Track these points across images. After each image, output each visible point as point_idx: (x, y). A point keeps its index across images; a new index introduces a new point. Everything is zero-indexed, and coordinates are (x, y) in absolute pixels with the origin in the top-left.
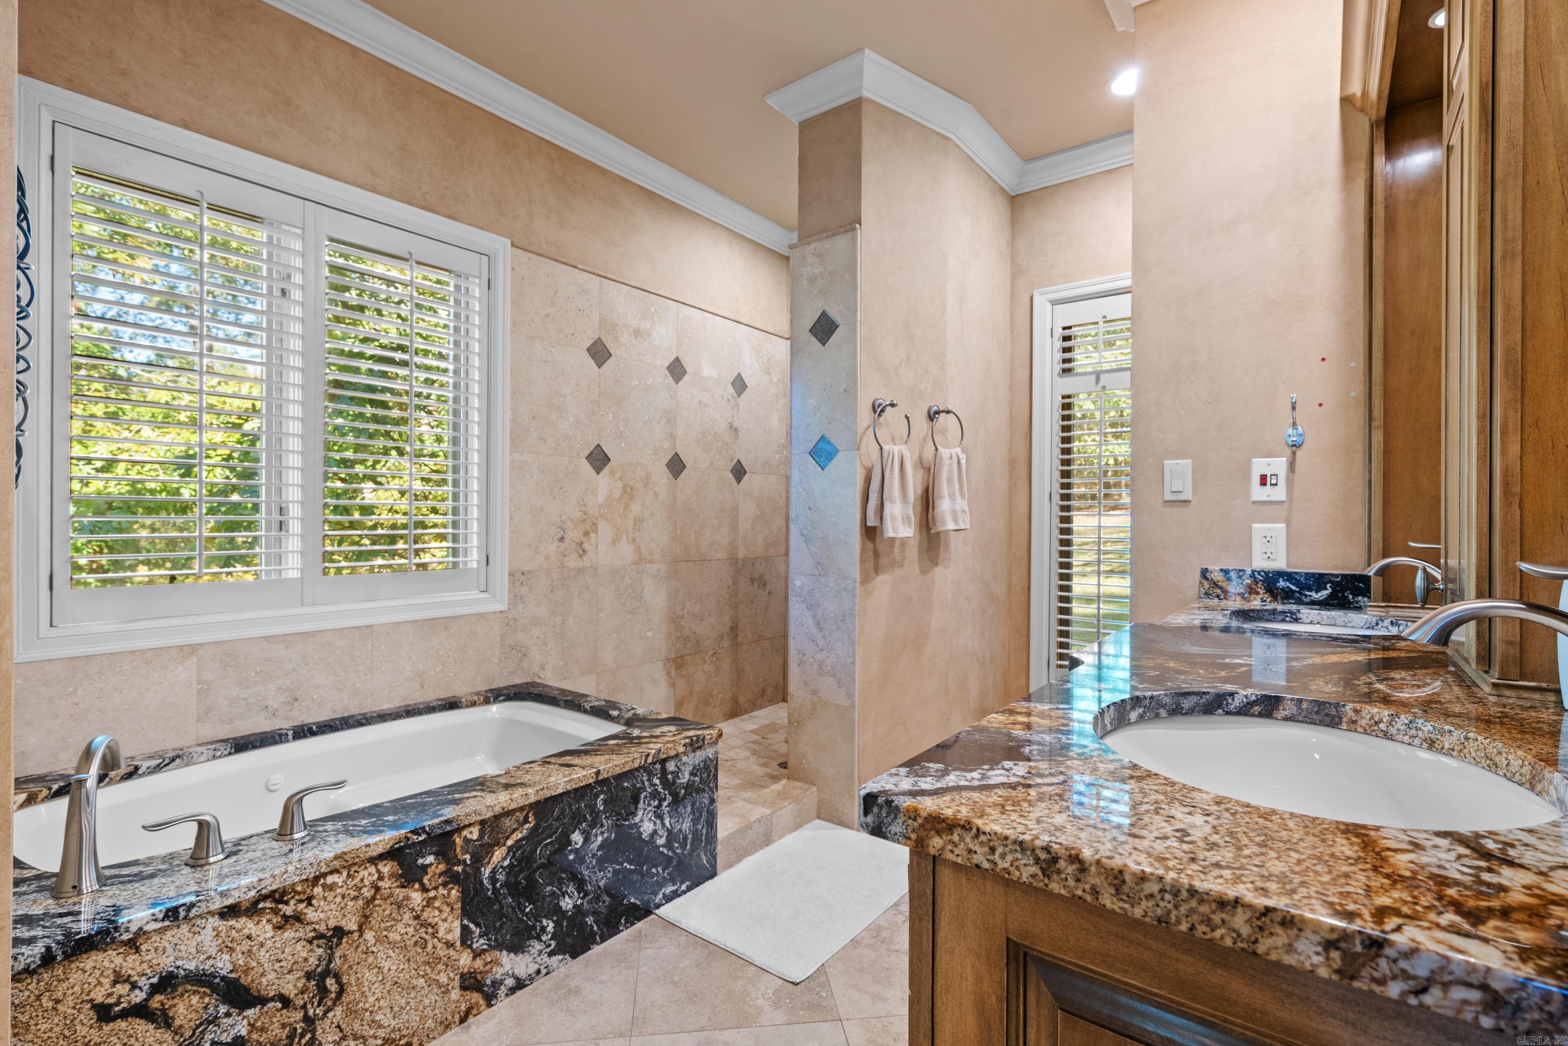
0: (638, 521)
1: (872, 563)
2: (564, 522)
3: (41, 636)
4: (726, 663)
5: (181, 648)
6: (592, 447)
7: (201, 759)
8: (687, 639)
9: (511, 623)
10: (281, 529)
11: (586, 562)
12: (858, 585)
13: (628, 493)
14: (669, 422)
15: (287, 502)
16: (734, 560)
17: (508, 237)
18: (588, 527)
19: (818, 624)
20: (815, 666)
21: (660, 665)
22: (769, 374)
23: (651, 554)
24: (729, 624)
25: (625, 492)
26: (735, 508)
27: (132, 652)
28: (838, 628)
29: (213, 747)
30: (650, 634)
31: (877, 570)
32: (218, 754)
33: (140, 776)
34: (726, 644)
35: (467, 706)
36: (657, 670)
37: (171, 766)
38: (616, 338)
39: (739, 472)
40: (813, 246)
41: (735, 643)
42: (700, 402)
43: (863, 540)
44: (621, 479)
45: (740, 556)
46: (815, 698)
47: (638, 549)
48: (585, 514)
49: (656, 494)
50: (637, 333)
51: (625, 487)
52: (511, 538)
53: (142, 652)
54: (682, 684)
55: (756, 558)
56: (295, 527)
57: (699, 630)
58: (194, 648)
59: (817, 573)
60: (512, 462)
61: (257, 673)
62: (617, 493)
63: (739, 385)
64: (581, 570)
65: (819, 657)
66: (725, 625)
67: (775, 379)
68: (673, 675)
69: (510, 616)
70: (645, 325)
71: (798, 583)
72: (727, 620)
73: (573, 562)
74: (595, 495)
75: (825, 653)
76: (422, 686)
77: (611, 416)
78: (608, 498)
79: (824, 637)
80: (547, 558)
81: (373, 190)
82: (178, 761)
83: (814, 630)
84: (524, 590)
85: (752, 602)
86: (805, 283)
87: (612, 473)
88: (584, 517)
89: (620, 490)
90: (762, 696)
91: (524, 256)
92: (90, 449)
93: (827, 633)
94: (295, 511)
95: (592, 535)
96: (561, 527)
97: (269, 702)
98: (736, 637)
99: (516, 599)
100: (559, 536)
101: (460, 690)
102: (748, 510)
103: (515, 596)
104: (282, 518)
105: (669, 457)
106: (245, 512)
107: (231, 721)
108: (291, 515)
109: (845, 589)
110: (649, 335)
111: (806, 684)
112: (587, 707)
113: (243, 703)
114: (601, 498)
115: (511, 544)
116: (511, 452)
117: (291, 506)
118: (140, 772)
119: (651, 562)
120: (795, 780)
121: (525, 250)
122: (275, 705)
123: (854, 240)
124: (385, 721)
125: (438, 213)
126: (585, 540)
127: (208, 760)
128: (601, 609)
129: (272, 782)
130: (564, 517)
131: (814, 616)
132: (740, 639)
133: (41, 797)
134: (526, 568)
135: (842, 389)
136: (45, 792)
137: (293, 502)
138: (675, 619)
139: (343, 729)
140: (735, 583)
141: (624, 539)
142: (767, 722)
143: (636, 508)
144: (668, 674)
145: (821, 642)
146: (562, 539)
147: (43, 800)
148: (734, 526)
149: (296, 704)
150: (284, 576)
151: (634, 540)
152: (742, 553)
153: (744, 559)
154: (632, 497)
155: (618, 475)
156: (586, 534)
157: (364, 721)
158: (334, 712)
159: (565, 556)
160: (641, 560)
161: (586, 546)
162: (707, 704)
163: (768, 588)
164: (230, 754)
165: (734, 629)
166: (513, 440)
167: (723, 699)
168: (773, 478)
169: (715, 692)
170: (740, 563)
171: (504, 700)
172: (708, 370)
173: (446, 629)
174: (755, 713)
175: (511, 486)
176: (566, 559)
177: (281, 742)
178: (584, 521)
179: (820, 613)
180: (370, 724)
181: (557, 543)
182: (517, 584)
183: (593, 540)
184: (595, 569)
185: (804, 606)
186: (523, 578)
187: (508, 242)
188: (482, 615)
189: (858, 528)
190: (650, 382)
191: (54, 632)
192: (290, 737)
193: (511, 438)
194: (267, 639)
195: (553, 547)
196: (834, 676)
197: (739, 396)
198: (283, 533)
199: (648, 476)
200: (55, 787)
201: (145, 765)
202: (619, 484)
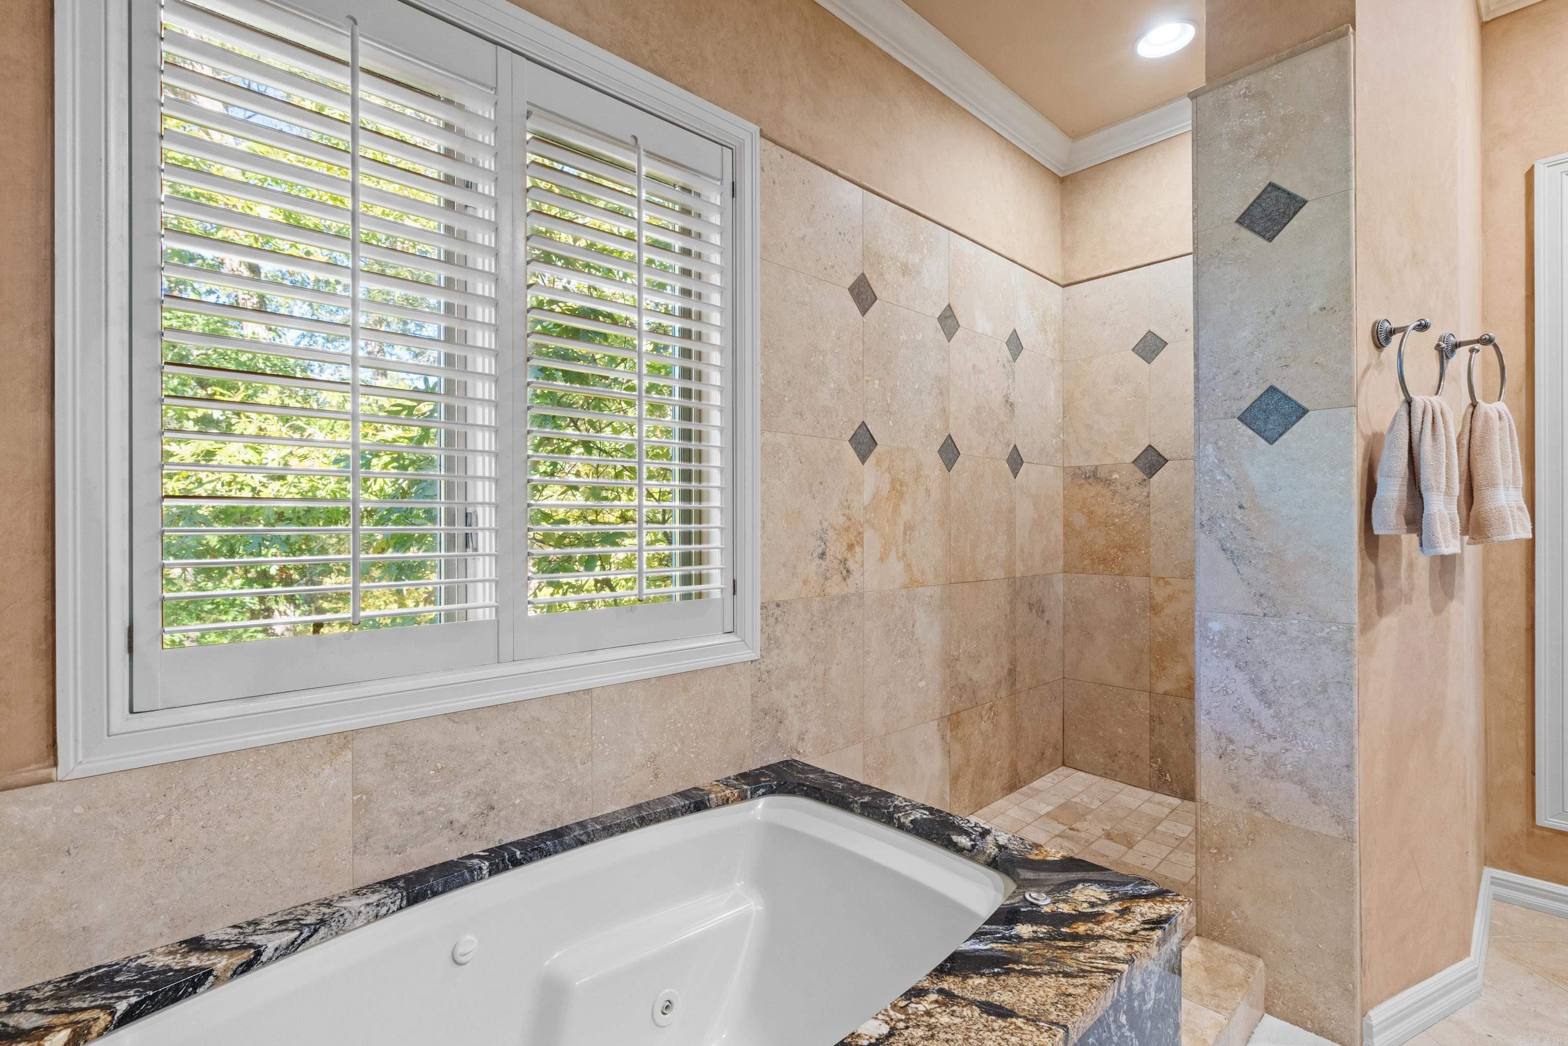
0: (909, 528)
1: (1374, 596)
2: (825, 531)
3: (114, 730)
4: (1004, 718)
5: (328, 738)
6: (857, 426)
7: (358, 923)
8: (963, 688)
9: (764, 676)
10: (467, 546)
11: (850, 588)
12: (1356, 634)
13: (898, 489)
14: (941, 393)
15: (476, 504)
16: (1011, 580)
17: (757, 123)
18: (852, 537)
19: (1262, 695)
20: (1257, 762)
21: (934, 724)
22: (1046, 332)
23: (923, 574)
24: (1007, 666)
25: (893, 488)
26: (1012, 510)
27: (257, 749)
28: (1309, 705)
29: (374, 898)
30: (922, 684)
31: (1381, 609)
32: (384, 910)
33: (264, 964)
34: (1003, 693)
35: (718, 806)
36: (930, 733)
37: (312, 940)
38: (882, 275)
39: (1015, 461)
40: (1243, 83)
41: (1013, 693)
42: (974, 366)
43: (1362, 558)
44: (889, 470)
45: (1018, 575)
46: (1259, 815)
47: (908, 567)
48: (850, 519)
49: (927, 491)
50: (905, 270)
51: (893, 482)
52: (763, 554)
53: (271, 748)
54: (957, 748)
55: (1033, 576)
56: (485, 542)
57: (976, 676)
58: (347, 738)
59: (1259, 611)
60: (764, 444)
61: (438, 771)
62: (886, 488)
63: (1015, 345)
64: (844, 599)
65: (1266, 748)
66: (1002, 667)
67: (1051, 339)
68: (948, 738)
69: (763, 667)
70: (915, 259)
71: (1215, 626)
72: (1004, 660)
73: (835, 588)
74: (860, 492)
75: (1279, 744)
76: (656, 776)
77: (877, 382)
78: (874, 496)
79: (1277, 716)
80: (805, 582)
81: (588, 37)
82: (323, 931)
83: (1255, 704)
84: (779, 628)
85: (1031, 635)
86: (1225, 146)
87: (878, 462)
88: (848, 523)
89: (888, 486)
90: (1041, 760)
91: (776, 151)
92: (263, 455)
93: (1285, 711)
94: (485, 518)
95: (858, 549)
96: (821, 539)
97: (455, 815)
98: (1014, 684)
99: (770, 642)
100: (820, 550)
101: (704, 778)
102: (1025, 513)
103: (769, 638)
104: (468, 530)
105: (941, 440)
106: (417, 521)
107: (401, 850)
108: (480, 525)
109: (1326, 640)
110: (919, 273)
111: (1235, 788)
112: (907, 821)
113: (418, 818)
114: (867, 497)
115: (764, 564)
116: (763, 431)
117: (480, 510)
118: (264, 958)
119: (923, 585)
120: (1214, 939)
121: (776, 143)
122: (462, 818)
123: (1343, 56)
124: (612, 835)
125: (670, 80)
126: (849, 556)
127: (369, 922)
128: (868, 652)
129: (460, 950)
130: (825, 524)
131: (1252, 682)
132: (1018, 686)
133: (95, 1030)
134: (781, 597)
135: (1314, 307)
136: (104, 1018)
137: (483, 504)
138: (949, 662)
139: (556, 852)
140: (1013, 612)
141: (893, 554)
142: (1063, 801)
143: (906, 510)
144: (943, 738)
145: (1270, 725)
146: (823, 555)
147: (100, 1035)
148: (1011, 535)
149: (492, 814)
150: (471, 618)
151: (904, 554)
152: (1020, 570)
153: (1023, 577)
154: (901, 495)
155: (885, 465)
156: (851, 547)
157: (584, 838)
158: (544, 822)
159: (826, 578)
160: (913, 583)
161: (851, 564)
162: (984, 775)
163: (1047, 616)
164: (400, 908)
165: (1012, 672)
166: (764, 415)
167: (1001, 768)
168: (1050, 470)
169: (992, 760)
170: (1018, 584)
171: (764, 794)
172: (983, 325)
173: (685, 690)
174: (1036, 784)
175: (763, 481)
176: (828, 583)
177: (473, 881)
178: (847, 529)
179: (1266, 677)
180: (592, 841)
181: (817, 561)
182: (771, 620)
183: (858, 557)
184: (861, 596)
185: (1229, 663)
186: (778, 612)
187: (756, 129)
188: (729, 667)
189: (1356, 538)
190: (919, 337)
191: (137, 722)
192: (485, 872)
193: (762, 412)
194: (451, 716)
195: (812, 568)
196: (1302, 783)
197: (1015, 360)
198: (470, 551)
199: (919, 467)
200: (122, 1007)
201: (272, 942)
202: (887, 477)
